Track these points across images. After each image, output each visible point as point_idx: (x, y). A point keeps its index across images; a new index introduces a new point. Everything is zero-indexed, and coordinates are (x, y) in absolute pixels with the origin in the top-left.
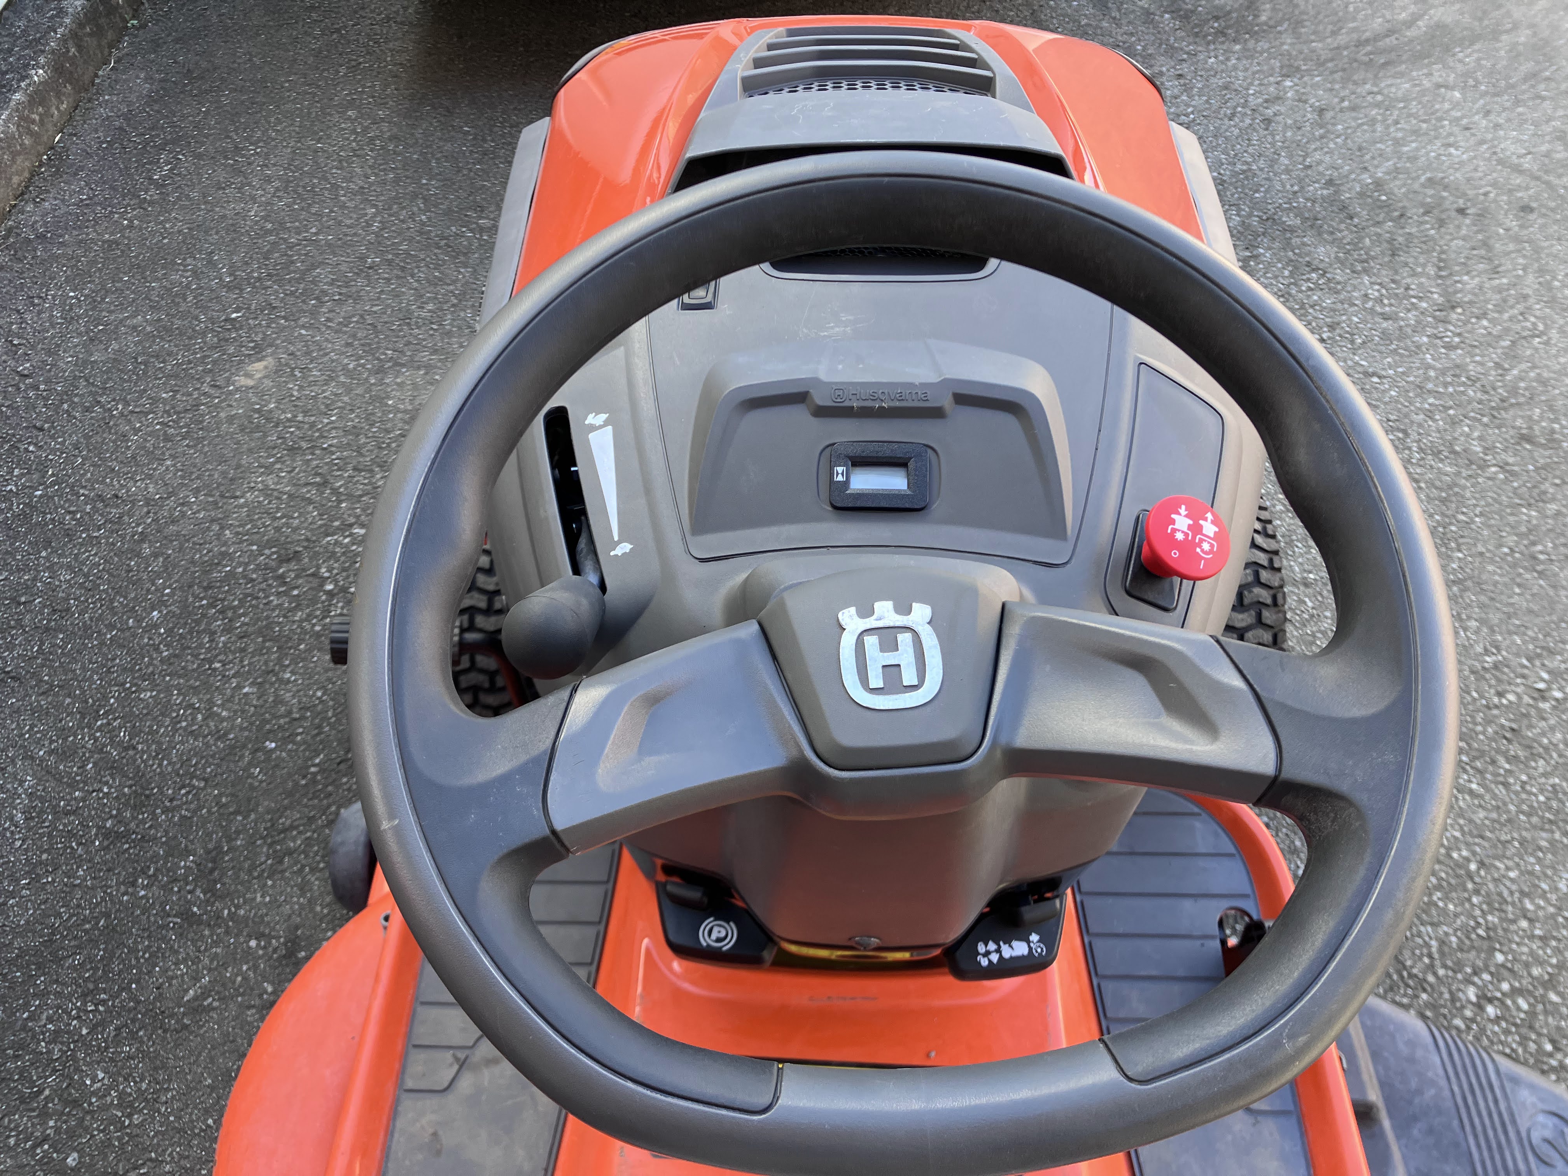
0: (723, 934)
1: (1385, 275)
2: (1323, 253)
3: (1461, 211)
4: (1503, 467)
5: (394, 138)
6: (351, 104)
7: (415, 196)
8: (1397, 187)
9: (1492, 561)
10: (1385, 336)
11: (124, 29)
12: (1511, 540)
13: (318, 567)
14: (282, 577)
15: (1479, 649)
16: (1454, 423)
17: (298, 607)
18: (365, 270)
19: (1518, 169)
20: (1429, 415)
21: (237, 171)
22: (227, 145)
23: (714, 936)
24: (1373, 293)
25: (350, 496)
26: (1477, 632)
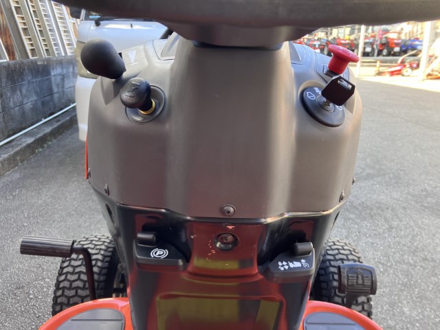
0: (162, 253)
1: (371, 221)
2: (352, 216)
3: (387, 208)
4: (422, 266)
5: (87, 188)
6: (76, 181)
7: (90, 200)
8: (368, 203)
9: (427, 291)
10: (375, 234)
11: (17, 165)
12: (432, 286)
13: (29, 291)
14: (15, 293)
15: (433, 316)
16: (402, 255)
17: (18, 302)
18: (70, 215)
19: (399, 200)
20: (394, 253)
21: (38, 193)
22: (38, 188)
23: (157, 254)
24: (369, 225)
25: (48, 270)
26: (430, 311)
